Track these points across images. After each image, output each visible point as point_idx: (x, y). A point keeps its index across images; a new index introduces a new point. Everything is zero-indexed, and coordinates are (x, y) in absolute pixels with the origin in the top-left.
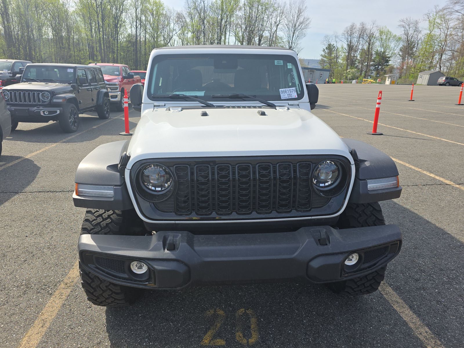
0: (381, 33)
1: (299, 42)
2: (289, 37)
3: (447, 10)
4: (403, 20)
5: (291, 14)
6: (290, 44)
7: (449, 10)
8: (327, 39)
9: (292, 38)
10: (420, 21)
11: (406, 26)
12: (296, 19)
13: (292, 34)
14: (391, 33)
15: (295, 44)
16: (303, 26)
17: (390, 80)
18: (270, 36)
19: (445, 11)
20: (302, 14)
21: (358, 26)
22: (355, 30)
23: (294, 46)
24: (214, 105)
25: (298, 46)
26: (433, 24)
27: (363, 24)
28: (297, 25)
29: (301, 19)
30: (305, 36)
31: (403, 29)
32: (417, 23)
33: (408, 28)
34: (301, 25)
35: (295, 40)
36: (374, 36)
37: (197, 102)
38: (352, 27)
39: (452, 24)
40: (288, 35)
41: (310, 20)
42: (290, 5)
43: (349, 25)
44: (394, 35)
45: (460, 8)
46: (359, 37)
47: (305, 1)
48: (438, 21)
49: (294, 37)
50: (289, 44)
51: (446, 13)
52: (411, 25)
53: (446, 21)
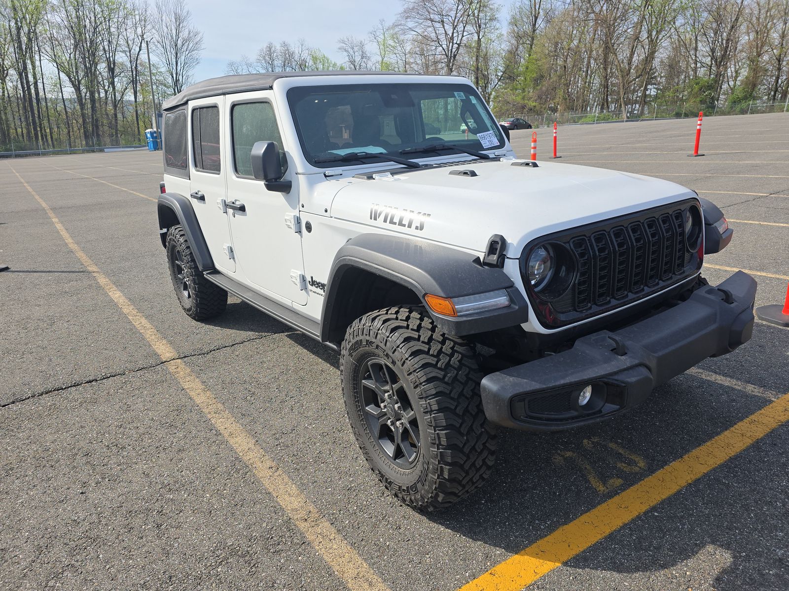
0: (315, 59)
1: (190, 73)
2: (168, 63)
3: (399, 27)
4: (343, 41)
5: (164, 24)
6: (175, 76)
7: (402, 27)
8: (233, 68)
9: (175, 65)
10: (366, 43)
11: (349, 50)
12: (174, 32)
13: (174, 60)
14: (328, 61)
15: (184, 78)
16: (191, 45)
17: (348, 131)
18: (131, 62)
19: (397, 29)
20: (185, 24)
21: (278, 47)
22: (275, 54)
23: (184, 81)
24: (420, 164)
25: (190, 80)
26: (385, 47)
27: (284, 45)
28: (179, 43)
29: (184, 34)
30: (197, 63)
31: (345, 54)
32: (362, 45)
33: (351, 52)
34: (187, 43)
35: (182, 69)
36: (307, 64)
37: (392, 163)
38: (270, 49)
39: (408, 47)
40: (167, 61)
41: (200, 35)
42: (158, 7)
43: (264, 45)
44: (333, 63)
45: (414, 25)
46: (284, 65)
47: (185, 2)
48: (391, 42)
49: (179, 64)
50: (173, 77)
51: (398, 31)
52: (356, 49)
53: (401, 43)
